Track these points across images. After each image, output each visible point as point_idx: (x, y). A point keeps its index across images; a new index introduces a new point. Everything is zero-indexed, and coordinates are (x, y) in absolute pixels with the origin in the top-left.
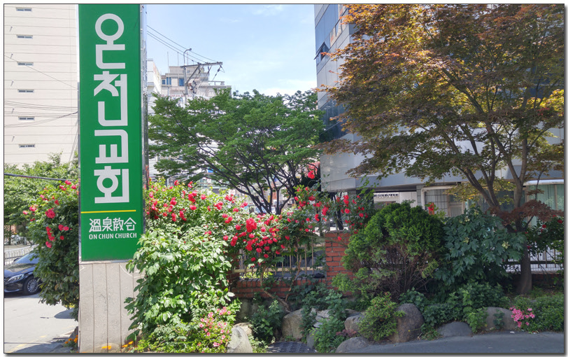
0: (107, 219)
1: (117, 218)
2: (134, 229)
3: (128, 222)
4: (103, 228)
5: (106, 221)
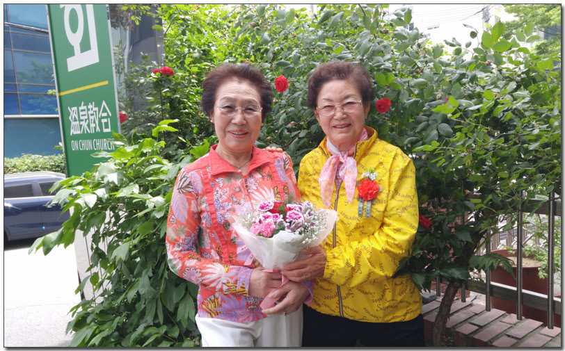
0: (82, 107)
1: (92, 104)
2: (109, 130)
3: (103, 112)
4: (81, 126)
5: (82, 111)
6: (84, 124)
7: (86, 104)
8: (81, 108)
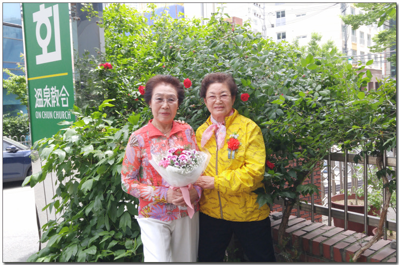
0: (46, 89)
1: (54, 87)
2: (67, 105)
3: (62, 93)
4: (44, 102)
5: (46, 91)
6: (47, 101)
7: (49, 87)
8: (44, 90)
